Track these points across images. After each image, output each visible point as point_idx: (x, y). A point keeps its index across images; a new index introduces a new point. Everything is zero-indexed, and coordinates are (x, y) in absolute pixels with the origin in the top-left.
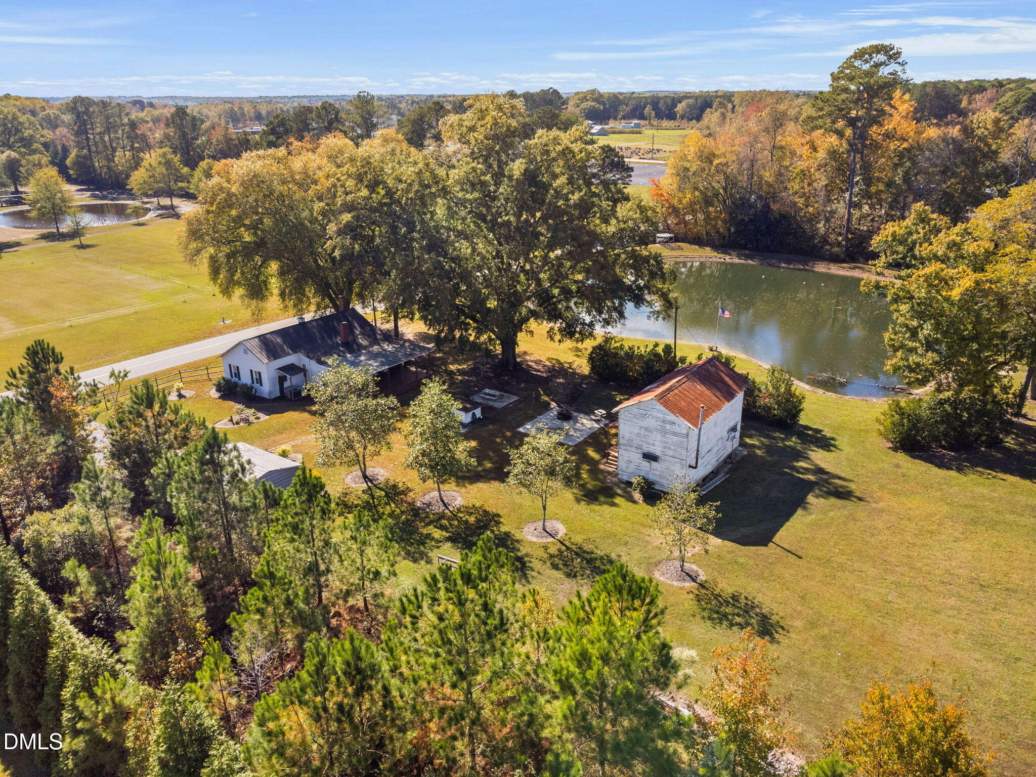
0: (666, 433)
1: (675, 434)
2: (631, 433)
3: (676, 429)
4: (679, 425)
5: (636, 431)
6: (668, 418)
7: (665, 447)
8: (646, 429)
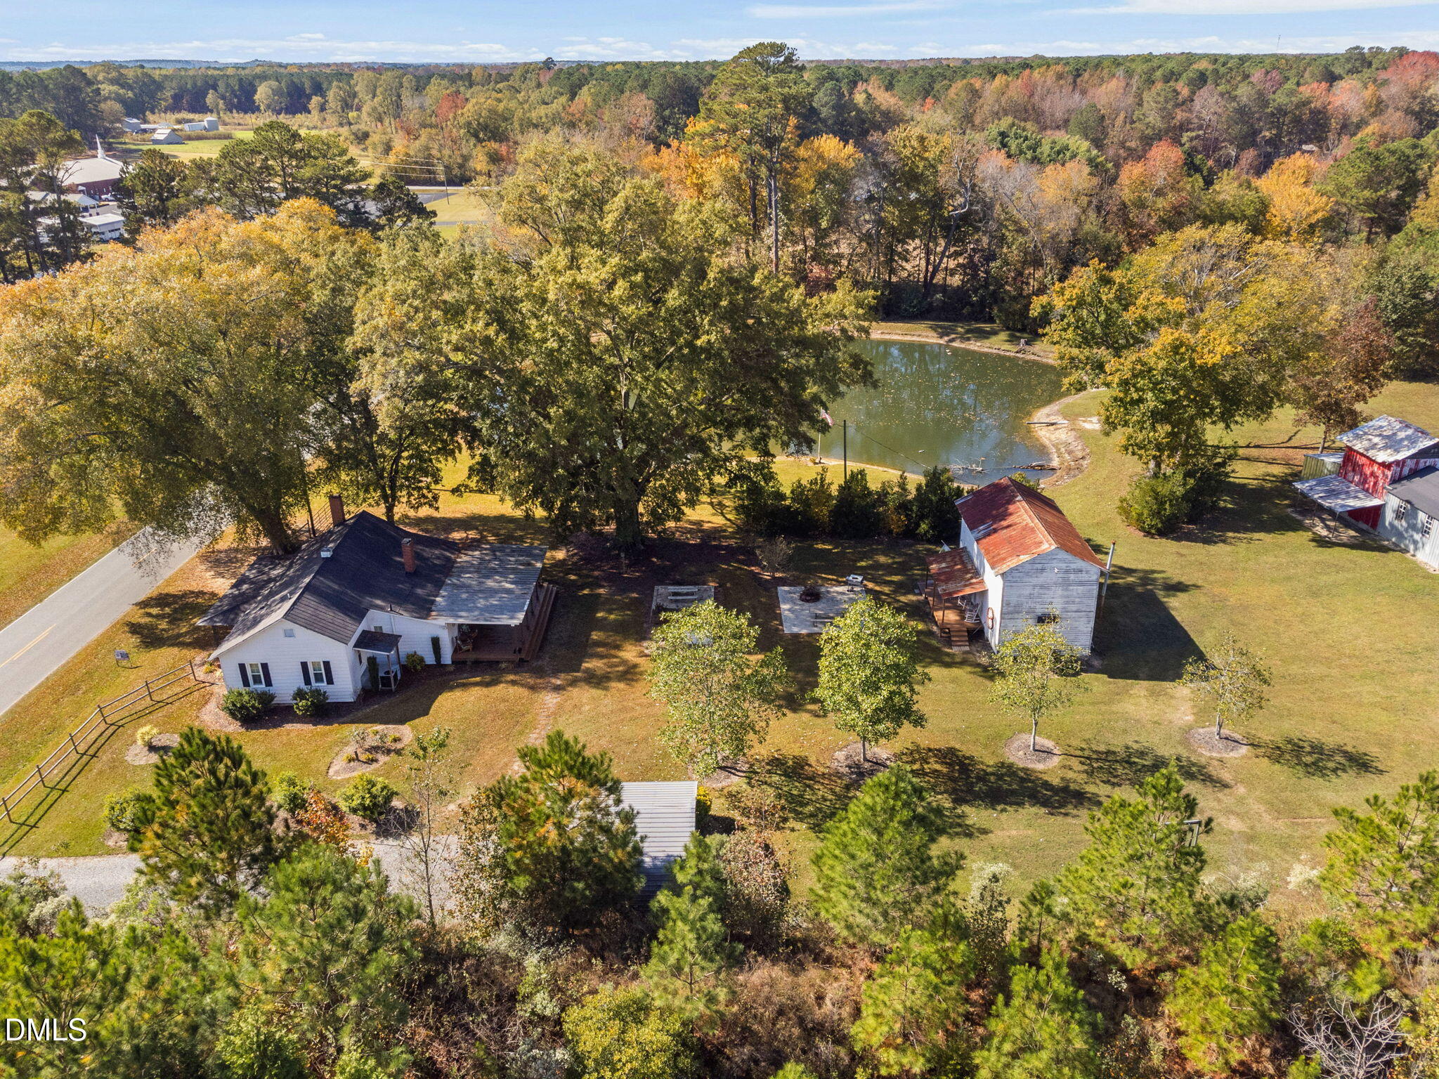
0: (1070, 585)
1: (1081, 583)
2: (1019, 596)
3: (1084, 577)
4: (1087, 572)
5: (1027, 591)
6: (1073, 566)
7: (1067, 603)
8: (1042, 587)
